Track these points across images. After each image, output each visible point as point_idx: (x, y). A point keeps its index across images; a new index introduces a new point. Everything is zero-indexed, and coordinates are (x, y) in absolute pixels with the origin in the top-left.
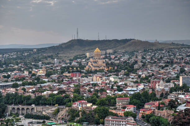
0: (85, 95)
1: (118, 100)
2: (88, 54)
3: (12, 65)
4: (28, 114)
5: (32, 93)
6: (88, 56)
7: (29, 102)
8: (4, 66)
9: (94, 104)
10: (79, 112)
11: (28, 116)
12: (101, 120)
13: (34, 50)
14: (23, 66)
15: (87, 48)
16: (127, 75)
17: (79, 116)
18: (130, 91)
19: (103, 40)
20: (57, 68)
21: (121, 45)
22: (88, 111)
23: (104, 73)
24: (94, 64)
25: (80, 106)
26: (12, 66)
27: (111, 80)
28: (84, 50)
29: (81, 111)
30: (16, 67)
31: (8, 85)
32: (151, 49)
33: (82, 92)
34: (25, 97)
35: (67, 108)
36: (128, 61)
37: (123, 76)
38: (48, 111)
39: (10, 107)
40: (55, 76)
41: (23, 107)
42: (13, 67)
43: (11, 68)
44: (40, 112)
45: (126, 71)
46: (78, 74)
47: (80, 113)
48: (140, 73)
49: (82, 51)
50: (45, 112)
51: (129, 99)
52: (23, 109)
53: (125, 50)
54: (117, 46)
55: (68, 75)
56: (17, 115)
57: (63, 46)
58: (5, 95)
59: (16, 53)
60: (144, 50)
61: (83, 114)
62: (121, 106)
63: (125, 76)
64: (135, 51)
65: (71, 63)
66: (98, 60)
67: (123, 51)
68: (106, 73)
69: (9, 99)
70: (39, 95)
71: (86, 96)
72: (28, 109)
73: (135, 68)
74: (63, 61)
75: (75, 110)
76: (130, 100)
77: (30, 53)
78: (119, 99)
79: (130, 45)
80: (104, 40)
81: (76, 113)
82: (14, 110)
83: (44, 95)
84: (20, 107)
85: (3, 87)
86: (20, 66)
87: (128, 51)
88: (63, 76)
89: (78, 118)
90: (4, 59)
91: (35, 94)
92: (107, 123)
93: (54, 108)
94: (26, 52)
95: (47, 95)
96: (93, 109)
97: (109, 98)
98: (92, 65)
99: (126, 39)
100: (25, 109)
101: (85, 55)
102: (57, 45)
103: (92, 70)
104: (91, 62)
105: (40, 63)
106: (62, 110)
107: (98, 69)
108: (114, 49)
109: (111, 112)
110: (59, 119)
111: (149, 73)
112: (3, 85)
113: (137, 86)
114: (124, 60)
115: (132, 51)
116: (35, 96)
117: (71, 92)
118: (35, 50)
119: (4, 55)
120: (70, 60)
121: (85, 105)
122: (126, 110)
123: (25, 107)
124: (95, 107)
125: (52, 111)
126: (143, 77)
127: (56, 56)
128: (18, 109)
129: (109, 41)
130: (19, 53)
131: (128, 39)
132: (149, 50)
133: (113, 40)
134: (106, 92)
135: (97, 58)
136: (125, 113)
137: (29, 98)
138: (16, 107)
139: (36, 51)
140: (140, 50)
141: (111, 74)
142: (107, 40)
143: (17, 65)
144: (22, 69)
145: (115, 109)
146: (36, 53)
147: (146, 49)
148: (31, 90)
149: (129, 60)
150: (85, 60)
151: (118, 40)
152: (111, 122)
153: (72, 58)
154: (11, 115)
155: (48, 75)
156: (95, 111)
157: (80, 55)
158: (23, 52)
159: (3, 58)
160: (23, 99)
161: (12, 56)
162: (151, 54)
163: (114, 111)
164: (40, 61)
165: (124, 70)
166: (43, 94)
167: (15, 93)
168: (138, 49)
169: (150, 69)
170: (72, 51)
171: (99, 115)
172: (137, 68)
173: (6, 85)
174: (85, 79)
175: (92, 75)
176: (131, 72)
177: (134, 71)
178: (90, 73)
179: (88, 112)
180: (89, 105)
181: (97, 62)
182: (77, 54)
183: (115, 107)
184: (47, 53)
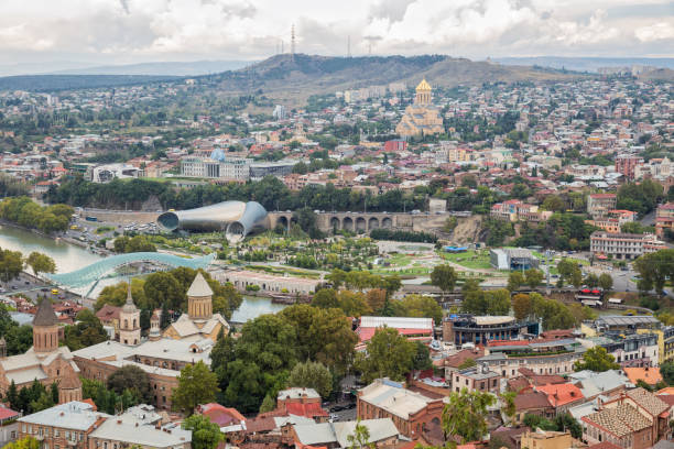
1: (592, 199)
2: (347, 96)
4: (377, 230)
6: (347, 100)
9: (541, 207)
10: (513, 225)
13: (188, 82)
14: (211, 124)
17: (514, 234)
22: (533, 222)
24: (417, 121)
25: (511, 212)
26: (185, 124)
29: (517, 222)
31: (280, 167)
32: (501, 84)
35: (478, 218)
38: (428, 223)
39: (325, 216)
41: (361, 215)
44: (405, 225)
45: (504, 136)
46: (401, 145)
47: (517, 228)
48: (543, 143)
49: (316, 85)
50: (421, 227)
52: (360, 220)
57: (258, 71)
59: (141, 88)
60: (484, 85)
61: (524, 229)
62: (603, 212)
66: (427, 110)
70: (391, 189)
72: (372, 219)
73: (519, 129)
74: (293, 111)
75: (500, 221)
77: (182, 89)
78: (595, 196)
81: (506, 227)
82: (336, 223)
83: (405, 189)
84: (352, 215)
89: (513, 238)
90: (127, 103)
91: (380, 188)
92: (596, 247)
93: (442, 218)
95: (411, 189)
96: (544, 219)
98: (413, 122)
99: (426, 56)
100: (367, 219)
104: (410, 115)
105: (245, 115)
106: (463, 222)
107: (430, 132)
108: (404, 82)
109: (588, 224)
110: (460, 240)
111: (564, 142)
114: (461, 110)
116: (382, 191)
118: (192, 81)
121: (526, 210)
122: (621, 220)
123: (367, 216)
124: (547, 214)
125: (436, 223)
126: (556, 151)
128: (348, 220)
129: (382, 60)
132: (495, 84)
133: (390, 58)
135: (422, 106)
136: (623, 228)
137: (369, 195)
138: (341, 216)
139: (195, 83)
140: (474, 85)
141: (477, 145)
147: (488, 83)
148: (357, 179)
151: (404, 58)
156: (553, 223)
157: (323, 97)
158: (160, 86)
163: (591, 223)
166: (401, 187)
167: (326, 184)
174: (431, 155)
176: (518, 140)
179: (535, 225)
180: (533, 209)
181: (424, 116)
182: (310, 94)
183: (587, 215)
184: (223, 91)
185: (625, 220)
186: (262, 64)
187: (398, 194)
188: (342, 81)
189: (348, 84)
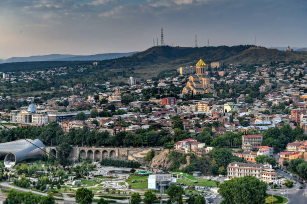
0: (191, 131)
1: (245, 138)
2: (181, 70)
3: (64, 87)
4: (106, 159)
5: (109, 127)
6: (181, 72)
7: (107, 141)
8: (52, 88)
9: (208, 144)
10: (186, 156)
11: (105, 163)
12: (220, 168)
13: (94, 64)
14: (82, 89)
15: (178, 60)
16: (250, 102)
17: (185, 162)
18: (261, 125)
19: (203, 48)
20: (136, 91)
21: (233, 55)
22: (199, 154)
23: (213, 99)
25: (186, 147)
26: (65, 89)
27: (226, 110)
28: (174, 64)
29: (188, 155)
30: (71, 89)
31: (69, 116)
32: (282, 62)
33: (186, 126)
34: (100, 134)
35: (167, 151)
36: (247, 81)
37: (243, 104)
38: (137, 154)
39: (77, 149)
40: (138, 104)
41: (97, 149)
42: (67, 90)
43: (63, 91)
44: (123, 156)
45: (247, 95)
46: (172, 101)
47: (188, 158)
48: (270, 100)
49: (170, 64)
50: (132, 156)
51: (262, 137)
52: (97, 152)
53: (240, 63)
54: (226, 56)
55: (157, 101)
56: (89, 160)
57: (139, 57)
58: (68, 131)
59: (65, 68)
60: (271, 63)
61: (192, 159)
62: (250, 148)
63: (247, 104)
64: (256, 65)
65: (156, 84)
66: (203, 79)
67: (237, 64)
68: (216, 98)
69: (74, 137)
70: (121, 131)
71: (193, 133)
72: (105, 151)
73: (261, 90)
74: (142, 80)
75: (179, 153)
76: (264, 139)
77: (89, 68)
78: (246, 136)
79: (247, 55)
80: (205, 47)
81: (181, 158)
82: (83, 154)
83: (129, 131)
84: (94, 149)
85: (63, 119)
86: (77, 88)
87: (245, 65)
88: (150, 103)
89: (185, 166)
90: (49, 77)
91: (115, 130)
92: (231, 173)
93: (147, 151)
94: (81, 67)
95: (134, 131)
96: (207, 152)
97: (230, 136)
98: (192, 86)
100: (101, 151)
101: (176, 71)
102: (130, 55)
103: (194, 94)
104: (191, 82)
105: (108, 83)
106: (158, 154)
107: (202, 92)
108: (223, 61)
109: (235, 156)
110: (154, 166)
111: (284, 99)
112: (63, 116)
113: (271, 119)
114: (241, 78)
115: (250, 65)
116: (116, 133)
117: (169, 126)
118: (96, 63)
119: (47, 71)
120: (153, 79)
121: (195, 146)
122: (258, 153)
123: (101, 149)
124: (209, 148)
125: (142, 154)
126: (275, 105)
127: (130, 72)
128: (90, 152)
129: (214, 48)
130: (70, 67)
131: (244, 45)
132: (278, 63)
133: (219, 47)
134: (224, 126)
135: (200, 76)
136: (257, 159)
137: (106, 135)
138: (86, 149)
139: (98, 64)
140: (265, 63)
141: (225, 100)
142: (209, 47)
143: (73, 86)
144: (82, 93)
145: (241, 152)
146: (97, 67)
147: (274, 62)
148: (107, 124)
149: (249, 79)
150: (178, 79)
151: (228, 47)
152: (237, 170)
153: (156, 76)
154: (79, 161)
155: (126, 101)
156: (210, 154)
157: (169, 72)
158: (77, 67)
159: (47, 76)
160: (96, 137)
161: (60, 72)
162: (284, 69)
163: (240, 156)
164: (106, 80)
165: (245, 94)
166: (127, 129)
167: (83, 127)
168: (261, 62)
169: (284, 93)
170: (154, 65)
171: (216, 161)
172: (264, 91)
173: (66, 116)
174: (185, 107)
175: (195, 102)
176: (255, 97)
177: (261, 96)
178: (191, 98)
179: (200, 156)
180: (201, 146)
181: (201, 82)
182: (164, 69)
183: (240, 150)
184: (115, 68)
185: (261, 154)
186: (142, 53)
187: (123, 135)
188: (187, 61)
189: (189, 63)
